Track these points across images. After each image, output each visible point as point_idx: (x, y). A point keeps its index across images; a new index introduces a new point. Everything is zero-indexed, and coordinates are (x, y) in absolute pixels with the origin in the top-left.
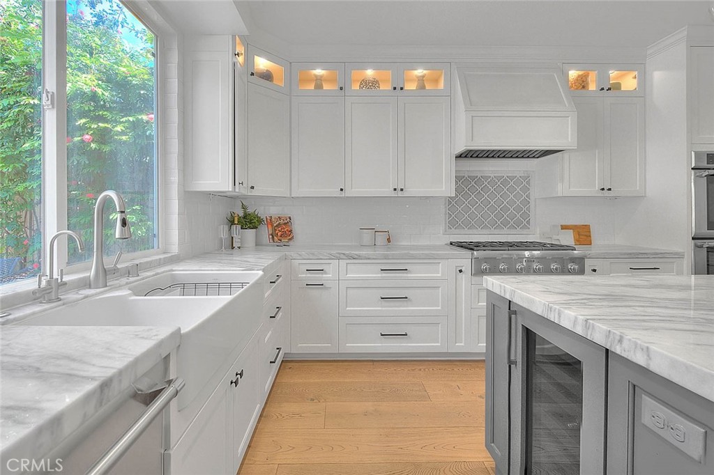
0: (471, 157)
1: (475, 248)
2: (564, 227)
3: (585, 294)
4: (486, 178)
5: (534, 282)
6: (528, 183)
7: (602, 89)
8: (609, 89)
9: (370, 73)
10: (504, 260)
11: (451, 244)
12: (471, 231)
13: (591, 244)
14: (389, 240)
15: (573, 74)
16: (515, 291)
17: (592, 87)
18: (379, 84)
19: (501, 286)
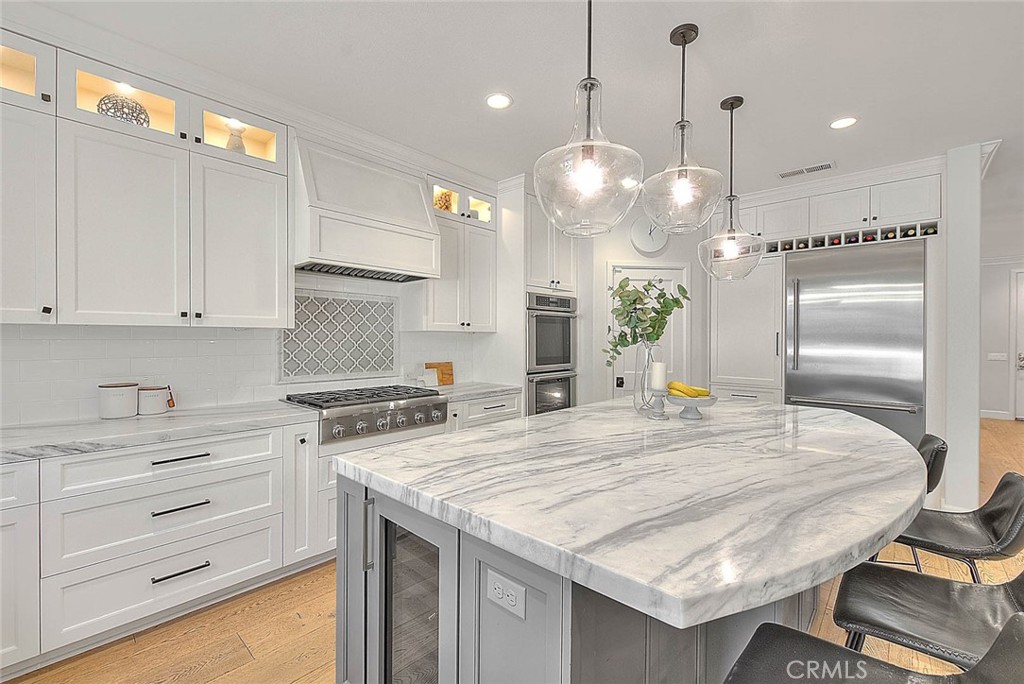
0: (319, 271)
1: (325, 405)
2: (429, 366)
3: (443, 461)
4: (340, 302)
5: (393, 454)
6: (391, 311)
7: (463, 215)
8: (469, 216)
9: (125, 90)
10: (362, 417)
11: (289, 399)
12: (319, 378)
13: (453, 383)
14: (171, 403)
15: (438, 191)
16: (371, 475)
17: (455, 209)
18: (147, 116)
19: (355, 469)
